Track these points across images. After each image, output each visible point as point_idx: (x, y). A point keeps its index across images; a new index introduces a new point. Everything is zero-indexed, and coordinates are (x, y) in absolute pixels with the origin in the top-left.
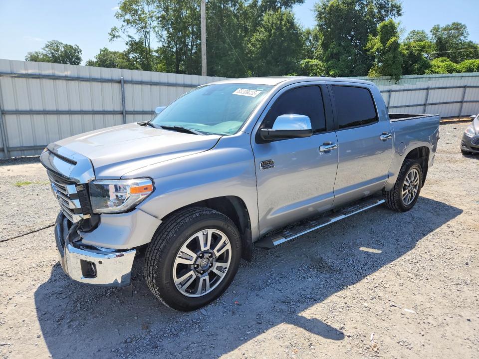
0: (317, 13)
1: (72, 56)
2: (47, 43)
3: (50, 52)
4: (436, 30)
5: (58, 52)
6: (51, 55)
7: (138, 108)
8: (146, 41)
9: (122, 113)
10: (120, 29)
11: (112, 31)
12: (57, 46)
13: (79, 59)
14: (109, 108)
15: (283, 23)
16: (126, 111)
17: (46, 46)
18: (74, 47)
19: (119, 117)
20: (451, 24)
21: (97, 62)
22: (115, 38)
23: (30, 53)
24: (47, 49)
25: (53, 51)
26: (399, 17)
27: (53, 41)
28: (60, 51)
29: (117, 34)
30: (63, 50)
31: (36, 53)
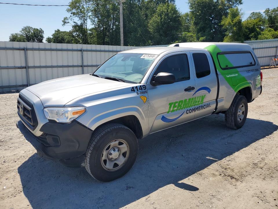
0: (190, 4)
1: (38, 35)
2: (23, 28)
3: (25, 34)
4: (267, 11)
5: (30, 33)
6: (25, 35)
7: (90, 64)
8: (85, 25)
9: (82, 66)
10: (69, 18)
11: (64, 20)
12: (29, 30)
13: (42, 37)
14: (75, 64)
15: (169, 11)
16: (84, 66)
17: (23, 30)
18: (39, 29)
19: (80, 68)
20: (277, 7)
21: (53, 38)
22: (66, 24)
23: (12, 35)
24: (23, 32)
25: (26, 33)
26: (241, 5)
27: (27, 26)
28: (31, 33)
29: (67, 21)
30: (32, 32)
31: (16, 34)
